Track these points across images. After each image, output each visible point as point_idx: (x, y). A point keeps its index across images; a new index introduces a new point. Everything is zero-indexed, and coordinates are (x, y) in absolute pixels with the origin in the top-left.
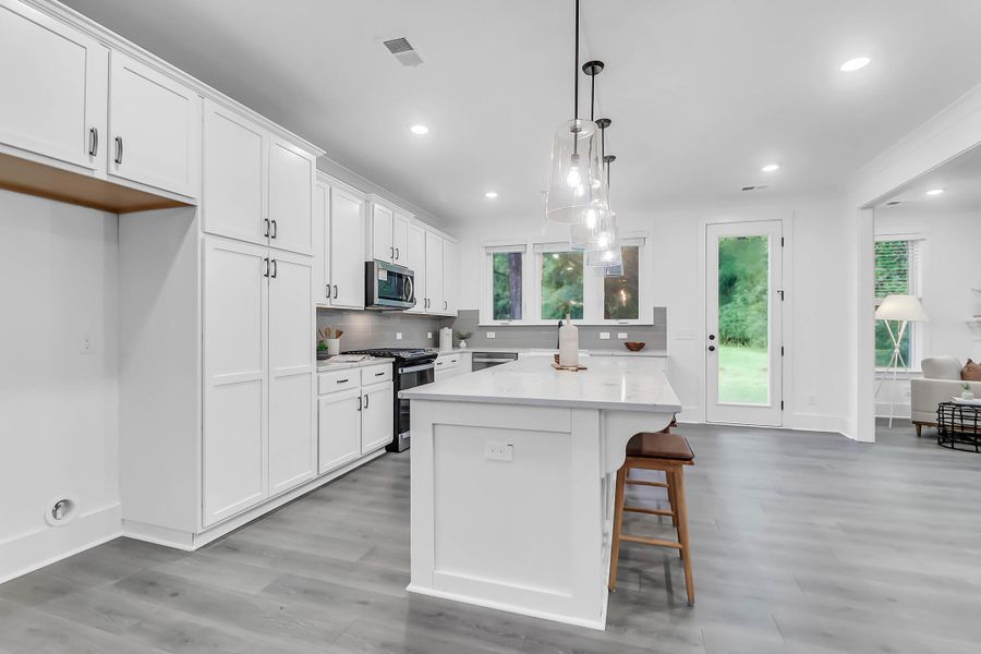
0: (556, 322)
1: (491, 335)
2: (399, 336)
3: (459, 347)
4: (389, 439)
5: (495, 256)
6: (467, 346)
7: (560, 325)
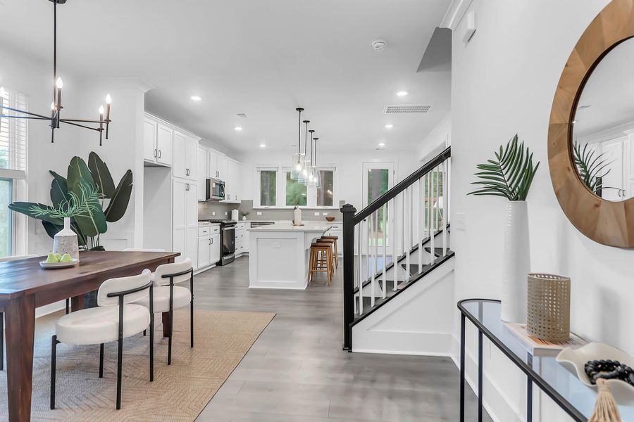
0: (293, 207)
1: (259, 213)
2: (214, 214)
3: (242, 220)
4: (218, 259)
5: (262, 172)
6: (247, 219)
7: (295, 208)
